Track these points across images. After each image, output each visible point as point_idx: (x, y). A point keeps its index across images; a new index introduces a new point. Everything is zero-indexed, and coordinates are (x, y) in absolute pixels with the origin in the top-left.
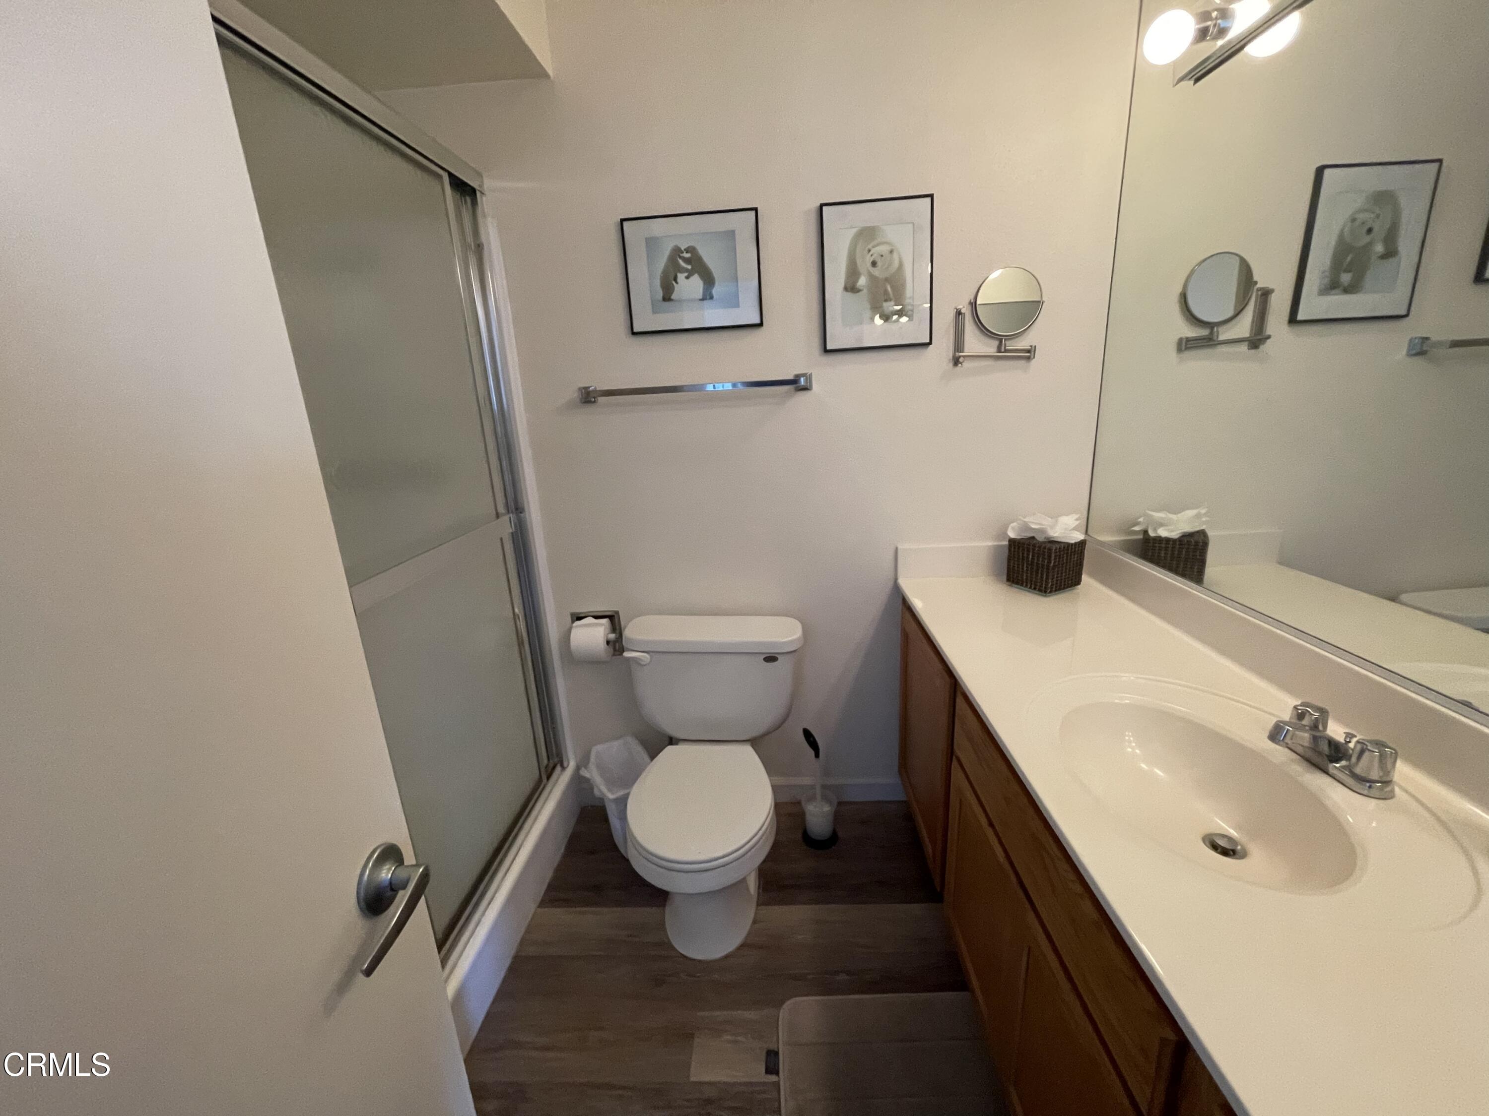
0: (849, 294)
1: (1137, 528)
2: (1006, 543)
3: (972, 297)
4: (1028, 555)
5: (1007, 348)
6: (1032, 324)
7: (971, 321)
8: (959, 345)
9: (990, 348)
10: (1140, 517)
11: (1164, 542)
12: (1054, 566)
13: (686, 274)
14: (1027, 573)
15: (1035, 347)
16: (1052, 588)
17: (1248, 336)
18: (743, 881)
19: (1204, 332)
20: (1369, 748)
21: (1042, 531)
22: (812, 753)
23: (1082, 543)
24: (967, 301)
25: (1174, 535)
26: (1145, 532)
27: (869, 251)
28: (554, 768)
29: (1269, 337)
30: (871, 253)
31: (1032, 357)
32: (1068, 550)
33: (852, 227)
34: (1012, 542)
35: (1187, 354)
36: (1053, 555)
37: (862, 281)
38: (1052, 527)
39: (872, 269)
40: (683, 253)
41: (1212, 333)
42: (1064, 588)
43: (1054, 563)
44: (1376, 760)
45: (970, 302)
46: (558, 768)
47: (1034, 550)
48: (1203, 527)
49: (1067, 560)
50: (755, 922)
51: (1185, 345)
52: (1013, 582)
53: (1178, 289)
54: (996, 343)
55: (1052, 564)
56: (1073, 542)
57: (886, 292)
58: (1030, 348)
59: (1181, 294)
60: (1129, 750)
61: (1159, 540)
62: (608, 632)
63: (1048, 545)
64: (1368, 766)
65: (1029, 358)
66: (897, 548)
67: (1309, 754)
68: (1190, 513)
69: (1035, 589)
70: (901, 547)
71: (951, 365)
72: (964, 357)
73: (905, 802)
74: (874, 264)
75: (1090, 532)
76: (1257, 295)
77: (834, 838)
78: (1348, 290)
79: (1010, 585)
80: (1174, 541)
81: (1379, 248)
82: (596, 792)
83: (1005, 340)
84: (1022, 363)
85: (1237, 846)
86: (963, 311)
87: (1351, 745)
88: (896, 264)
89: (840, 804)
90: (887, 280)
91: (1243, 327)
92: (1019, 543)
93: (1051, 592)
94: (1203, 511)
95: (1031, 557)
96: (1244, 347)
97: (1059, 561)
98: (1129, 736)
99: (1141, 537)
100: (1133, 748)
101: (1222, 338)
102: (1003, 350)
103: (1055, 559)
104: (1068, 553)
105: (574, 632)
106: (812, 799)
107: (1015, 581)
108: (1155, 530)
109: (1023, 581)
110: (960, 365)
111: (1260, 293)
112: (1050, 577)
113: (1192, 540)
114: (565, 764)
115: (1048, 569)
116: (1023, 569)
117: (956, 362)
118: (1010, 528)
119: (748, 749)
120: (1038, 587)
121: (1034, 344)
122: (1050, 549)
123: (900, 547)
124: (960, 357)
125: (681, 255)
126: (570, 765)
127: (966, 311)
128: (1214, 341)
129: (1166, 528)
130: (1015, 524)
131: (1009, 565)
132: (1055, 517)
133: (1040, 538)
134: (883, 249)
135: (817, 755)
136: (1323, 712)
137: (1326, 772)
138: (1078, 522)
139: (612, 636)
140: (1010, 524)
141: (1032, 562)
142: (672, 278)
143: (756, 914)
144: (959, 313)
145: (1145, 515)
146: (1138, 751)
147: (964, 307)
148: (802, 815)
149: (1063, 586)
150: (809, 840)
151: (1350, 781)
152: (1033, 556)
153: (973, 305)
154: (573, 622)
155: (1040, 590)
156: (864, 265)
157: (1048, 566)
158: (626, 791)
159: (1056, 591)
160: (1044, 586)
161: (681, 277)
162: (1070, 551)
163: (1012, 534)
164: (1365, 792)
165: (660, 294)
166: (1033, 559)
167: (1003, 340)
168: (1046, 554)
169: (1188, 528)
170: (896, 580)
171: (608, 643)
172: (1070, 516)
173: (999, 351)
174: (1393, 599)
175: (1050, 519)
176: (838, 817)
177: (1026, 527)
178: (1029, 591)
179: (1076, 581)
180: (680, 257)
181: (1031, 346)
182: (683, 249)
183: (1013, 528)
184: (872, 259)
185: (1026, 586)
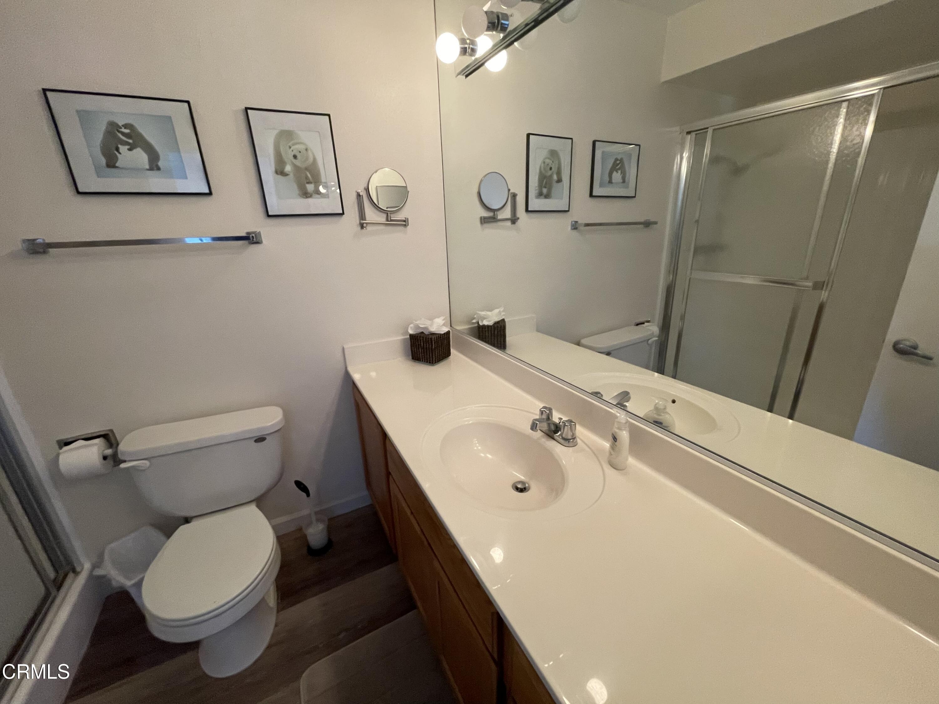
0: (280, 177)
1: (474, 321)
2: (408, 337)
3: (366, 185)
4: (421, 343)
5: (392, 219)
6: (403, 205)
7: (368, 201)
8: (362, 216)
9: (382, 218)
10: (475, 315)
11: (487, 328)
12: (435, 348)
13: (128, 147)
14: (422, 353)
15: (408, 219)
16: (436, 360)
17: (510, 217)
18: (263, 601)
19: (491, 214)
20: (566, 424)
21: (426, 328)
22: (304, 494)
23: (448, 333)
24: (364, 187)
25: (491, 323)
26: (478, 323)
27: (290, 147)
28: (66, 576)
29: (518, 218)
30: (292, 149)
31: (407, 225)
32: (441, 337)
33: (274, 129)
34: (411, 336)
35: (486, 225)
36: (433, 342)
37: (288, 168)
38: (432, 325)
39: (294, 161)
40: (121, 128)
41: (494, 215)
42: (442, 359)
43: (435, 346)
44: (569, 429)
45: (365, 188)
46: (71, 575)
47: (423, 340)
48: (503, 317)
49: (441, 343)
50: (276, 625)
51: (484, 221)
52: (415, 359)
53: (476, 190)
54: (385, 216)
55: (433, 347)
56: (443, 333)
57: (307, 178)
58: (405, 219)
59: (478, 193)
60: (475, 448)
61: (484, 326)
62: (103, 449)
63: (430, 336)
64: (567, 432)
65: (405, 226)
66: (343, 349)
67: (547, 432)
68: (497, 311)
69: (427, 362)
70: (347, 347)
71: (359, 228)
72: (366, 223)
73: (371, 505)
74: (295, 157)
75: (452, 326)
76: (511, 196)
77: (330, 544)
78: (547, 196)
79: (415, 362)
80: (491, 326)
81: (555, 177)
82: (114, 584)
83: (390, 213)
84: (402, 228)
85: (525, 485)
86: (361, 194)
87: (561, 424)
88: (311, 160)
89: (330, 520)
90: (306, 169)
91: (507, 213)
92: (415, 336)
93: (436, 362)
94: (502, 309)
95: (422, 344)
96: (509, 223)
97: (437, 345)
98: (475, 441)
99: (477, 325)
100: (477, 447)
101: (500, 217)
102: (389, 220)
103: (435, 344)
104: (441, 340)
105: (61, 457)
106: (310, 524)
107: (416, 358)
108: (482, 321)
109: (420, 358)
110: (365, 228)
111: (512, 195)
112: (434, 355)
113: (499, 325)
114: (78, 569)
115: (432, 350)
116: (419, 351)
117: (362, 226)
118: (409, 328)
119: (253, 508)
120: (428, 361)
121: (407, 217)
122: (431, 339)
123: (345, 347)
124: (364, 223)
125: (120, 130)
126: (84, 570)
127: (363, 193)
128: (496, 219)
129: (487, 320)
130: (412, 325)
131: (412, 350)
132: (431, 319)
133: (426, 332)
134: (301, 147)
135: (308, 495)
136: (550, 410)
137: (554, 439)
138: (444, 322)
139: (109, 452)
140: (409, 325)
141: (424, 347)
142: (114, 149)
143: (277, 619)
144: (359, 195)
145: (477, 313)
146: (480, 448)
147: (362, 191)
148: (305, 537)
149: (441, 358)
150: (313, 552)
151: (562, 441)
152: (423, 343)
153: (367, 190)
154: (61, 448)
155: (430, 363)
156: (288, 156)
157: (432, 348)
158: (141, 576)
159: (438, 362)
160: (431, 360)
161: (123, 149)
162: (442, 338)
163: (411, 332)
164: (568, 445)
165: (103, 161)
166: (424, 345)
167: (389, 214)
168: (430, 341)
169: (497, 319)
170: (346, 368)
171: (105, 458)
172: (440, 318)
173: (387, 220)
174: (578, 344)
175: (429, 321)
176: (330, 529)
177: (417, 327)
178: (424, 364)
179: (447, 354)
180: (119, 131)
181: (405, 218)
182: (120, 125)
183: (411, 328)
184: (293, 154)
185: (423, 361)
